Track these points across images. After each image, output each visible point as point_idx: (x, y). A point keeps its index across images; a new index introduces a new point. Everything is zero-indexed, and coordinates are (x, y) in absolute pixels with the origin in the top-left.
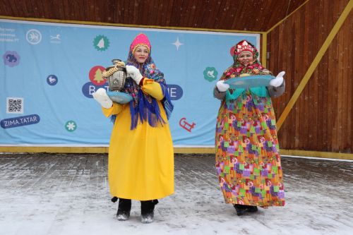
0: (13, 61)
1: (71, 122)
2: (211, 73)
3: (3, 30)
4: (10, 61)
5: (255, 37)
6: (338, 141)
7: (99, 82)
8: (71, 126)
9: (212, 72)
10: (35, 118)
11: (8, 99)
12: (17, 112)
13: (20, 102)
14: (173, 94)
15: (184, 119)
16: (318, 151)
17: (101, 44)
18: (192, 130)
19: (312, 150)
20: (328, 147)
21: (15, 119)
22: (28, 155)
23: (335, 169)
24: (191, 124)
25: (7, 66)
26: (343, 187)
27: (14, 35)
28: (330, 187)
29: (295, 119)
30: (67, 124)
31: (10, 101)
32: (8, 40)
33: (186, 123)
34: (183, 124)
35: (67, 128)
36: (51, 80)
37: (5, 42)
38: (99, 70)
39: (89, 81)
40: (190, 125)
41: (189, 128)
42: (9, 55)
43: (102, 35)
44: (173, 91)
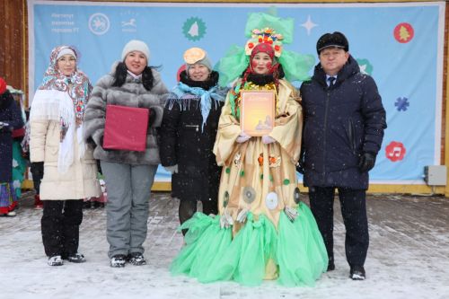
3: (58, 16)
5: (438, 7)
17: (194, 30)
27: (73, 23)
32: (65, 30)
37: (61, 33)
43: (194, 17)
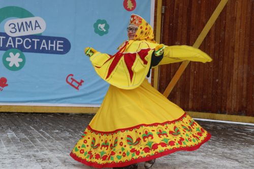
2: (102, 26)
6: (233, 103)
9: (104, 25)
14: (60, 48)
15: (72, 75)
16: (213, 112)
18: (80, 88)
19: (207, 111)
20: (223, 109)
23: (230, 132)
24: (79, 81)
26: (238, 151)
28: (226, 151)
29: (189, 79)
33: (73, 80)
34: (70, 80)
40: (77, 83)
41: (76, 85)
44: (60, 44)
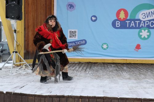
0: (72, 7)
1: (105, 44)
4: (70, 8)
7: (122, 19)
8: (105, 46)
10: (84, 42)
11: (69, 30)
12: (74, 38)
13: (75, 32)
21: (73, 42)
22: (80, 63)
25: (69, 11)
30: (103, 45)
31: (70, 32)
35: (102, 48)
36: (93, 18)
38: (122, 11)
39: (116, 18)
42: (69, 5)
